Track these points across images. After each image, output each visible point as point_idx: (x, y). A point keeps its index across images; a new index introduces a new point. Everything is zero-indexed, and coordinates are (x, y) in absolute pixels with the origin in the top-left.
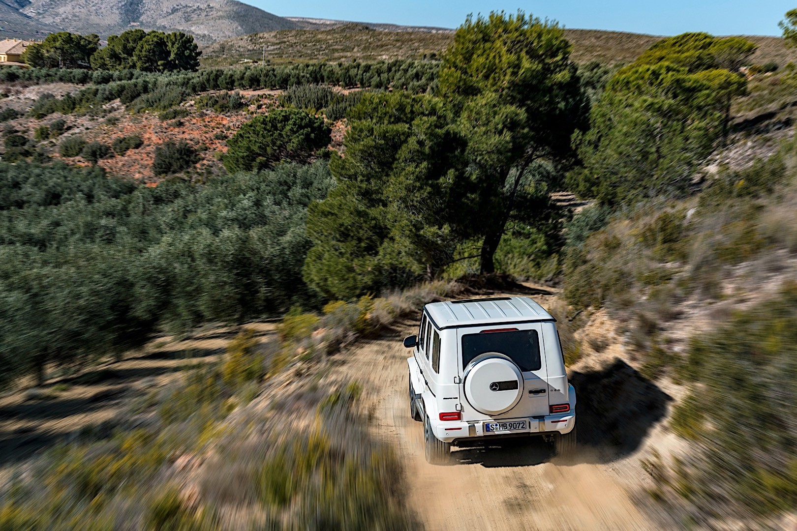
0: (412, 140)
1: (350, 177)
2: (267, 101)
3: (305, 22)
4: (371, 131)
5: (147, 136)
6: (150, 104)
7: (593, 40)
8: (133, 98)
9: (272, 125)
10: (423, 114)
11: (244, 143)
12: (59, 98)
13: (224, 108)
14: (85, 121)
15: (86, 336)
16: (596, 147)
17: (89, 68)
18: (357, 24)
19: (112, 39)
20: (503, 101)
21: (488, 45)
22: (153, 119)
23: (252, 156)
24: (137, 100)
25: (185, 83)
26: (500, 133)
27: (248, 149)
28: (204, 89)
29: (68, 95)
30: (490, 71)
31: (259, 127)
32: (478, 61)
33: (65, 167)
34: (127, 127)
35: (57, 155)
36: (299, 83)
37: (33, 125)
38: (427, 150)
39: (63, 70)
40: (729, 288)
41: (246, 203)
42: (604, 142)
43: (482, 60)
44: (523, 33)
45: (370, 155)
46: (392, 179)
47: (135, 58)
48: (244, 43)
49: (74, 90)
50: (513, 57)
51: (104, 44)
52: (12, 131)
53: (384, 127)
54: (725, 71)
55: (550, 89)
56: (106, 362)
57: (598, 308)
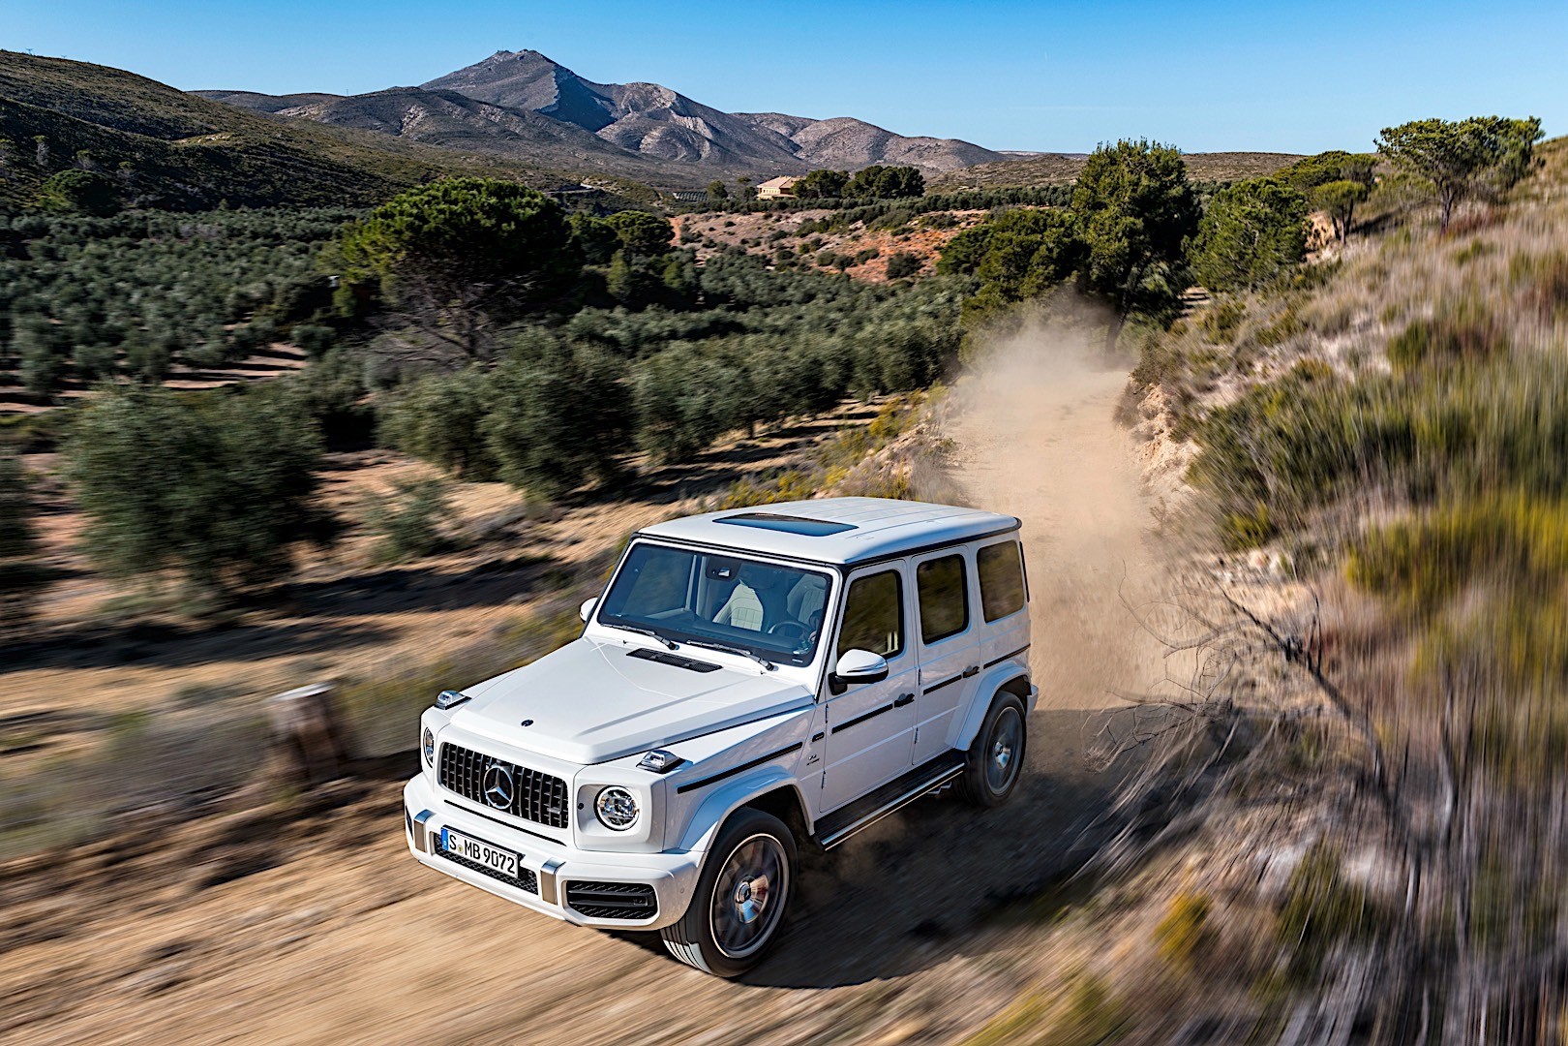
0: (1043, 247)
1: (994, 279)
2: (975, 219)
3: (1013, 155)
4: (1011, 241)
5: (882, 249)
6: (885, 224)
7: (1253, 160)
8: (871, 220)
9: (975, 237)
10: (1054, 226)
11: (953, 253)
12: (818, 221)
13: (940, 226)
14: (836, 238)
15: (783, 401)
16: (1203, 250)
17: (841, 197)
18: (1054, 155)
19: (858, 174)
20: (1124, 213)
21: (1114, 168)
22: (886, 235)
23: (959, 263)
24: (875, 221)
25: (911, 207)
26: (1120, 240)
27: (956, 257)
28: (925, 210)
29: (823, 219)
30: (1114, 190)
31: (964, 240)
32: (1105, 180)
33: (821, 274)
34: (867, 242)
35: (815, 265)
36: (1000, 204)
37: (798, 242)
38: (1055, 255)
39: (821, 199)
40: (1258, 367)
41: (941, 300)
42: (1209, 245)
43: (1108, 180)
44: (1145, 157)
45: (1010, 260)
46: (1026, 279)
47: (874, 188)
48: (965, 174)
49: (828, 214)
50: (1134, 178)
51: (852, 177)
52: (782, 247)
53: (1021, 238)
54: (1349, 182)
55: (1165, 203)
56: (806, 421)
57: (1157, 384)
